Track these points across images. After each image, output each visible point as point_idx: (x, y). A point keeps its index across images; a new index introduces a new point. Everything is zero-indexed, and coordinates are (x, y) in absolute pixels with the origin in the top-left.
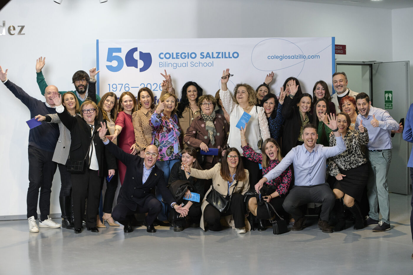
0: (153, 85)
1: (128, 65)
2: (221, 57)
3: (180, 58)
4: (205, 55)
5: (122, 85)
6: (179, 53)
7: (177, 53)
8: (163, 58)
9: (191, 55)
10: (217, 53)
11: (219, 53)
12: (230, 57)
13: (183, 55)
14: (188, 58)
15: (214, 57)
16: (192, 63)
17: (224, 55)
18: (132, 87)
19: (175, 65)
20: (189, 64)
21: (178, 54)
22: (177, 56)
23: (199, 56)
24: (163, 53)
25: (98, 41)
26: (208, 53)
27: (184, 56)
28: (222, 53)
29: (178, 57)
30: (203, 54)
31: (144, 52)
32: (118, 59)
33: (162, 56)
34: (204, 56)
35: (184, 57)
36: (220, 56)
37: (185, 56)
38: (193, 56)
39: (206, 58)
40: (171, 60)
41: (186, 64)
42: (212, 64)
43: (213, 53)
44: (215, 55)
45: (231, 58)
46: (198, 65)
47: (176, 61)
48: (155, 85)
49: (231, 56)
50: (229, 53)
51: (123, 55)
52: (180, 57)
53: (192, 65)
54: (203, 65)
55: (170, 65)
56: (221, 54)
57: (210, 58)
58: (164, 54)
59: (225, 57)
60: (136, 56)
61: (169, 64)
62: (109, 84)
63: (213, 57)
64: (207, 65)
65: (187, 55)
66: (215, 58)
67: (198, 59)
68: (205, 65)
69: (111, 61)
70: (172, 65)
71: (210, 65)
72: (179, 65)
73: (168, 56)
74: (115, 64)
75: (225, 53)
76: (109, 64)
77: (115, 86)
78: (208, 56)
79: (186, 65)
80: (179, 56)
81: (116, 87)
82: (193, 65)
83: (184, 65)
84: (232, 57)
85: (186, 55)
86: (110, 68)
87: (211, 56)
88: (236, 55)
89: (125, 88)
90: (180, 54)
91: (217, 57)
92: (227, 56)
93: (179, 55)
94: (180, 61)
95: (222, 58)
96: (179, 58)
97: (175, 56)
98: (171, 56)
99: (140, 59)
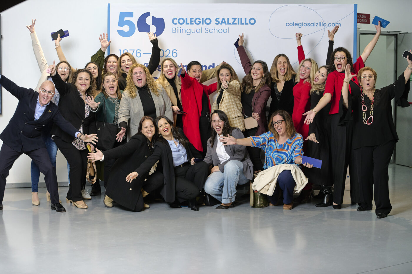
0: (166, 51)
1: (140, 30)
3: (194, 23)
4: (220, 20)
5: (133, 51)
6: (193, 19)
7: (191, 19)
8: (176, 24)
9: (206, 21)
11: (235, 19)
12: (246, 24)
13: (197, 20)
14: (203, 24)
15: (230, 23)
16: (206, 29)
17: (240, 22)
18: (143, 53)
19: (189, 31)
20: (204, 30)
21: (192, 20)
22: (191, 21)
23: (214, 22)
24: (176, 19)
25: (109, 5)
26: (223, 19)
27: (198, 22)
28: (239, 19)
29: (192, 23)
30: (218, 20)
31: (156, 17)
32: (130, 23)
33: (176, 21)
34: (219, 22)
35: (198, 23)
36: (236, 22)
37: (200, 22)
38: (208, 21)
39: (221, 24)
40: (184, 26)
41: (200, 30)
42: (228, 31)
43: (228, 19)
44: (231, 21)
45: (248, 24)
46: (213, 31)
47: (190, 26)
48: (168, 51)
49: (248, 22)
50: (246, 19)
51: (135, 20)
52: (194, 22)
53: (207, 32)
54: (218, 31)
55: (184, 30)
56: (237, 20)
57: (226, 24)
58: (178, 19)
59: (242, 24)
60: (149, 21)
61: (182, 30)
62: (119, 50)
63: (229, 24)
64: (223, 31)
65: (201, 20)
66: (230, 24)
68: (220, 31)
69: (122, 26)
70: (186, 31)
71: (225, 31)
73: (181, 21)
74: (126, 28)
75: (241, 19)
76: (120, 28)
78: (223, 22)
79: (201, 31)
80: (193, 21)
82: (208, 32)
83: (198, 31)
85: (200, 20)
86: (121, 33)
87: (227, 22)
88: (252, 21)
89: (136, 54)
91: (233, 23)
92: (243, 22)
93: (194, 20)
94: (194, 27)
95: (238, 24)
96: (193, 24)
97: (189, 22)
98: (185, 21)
99: (152, 24)
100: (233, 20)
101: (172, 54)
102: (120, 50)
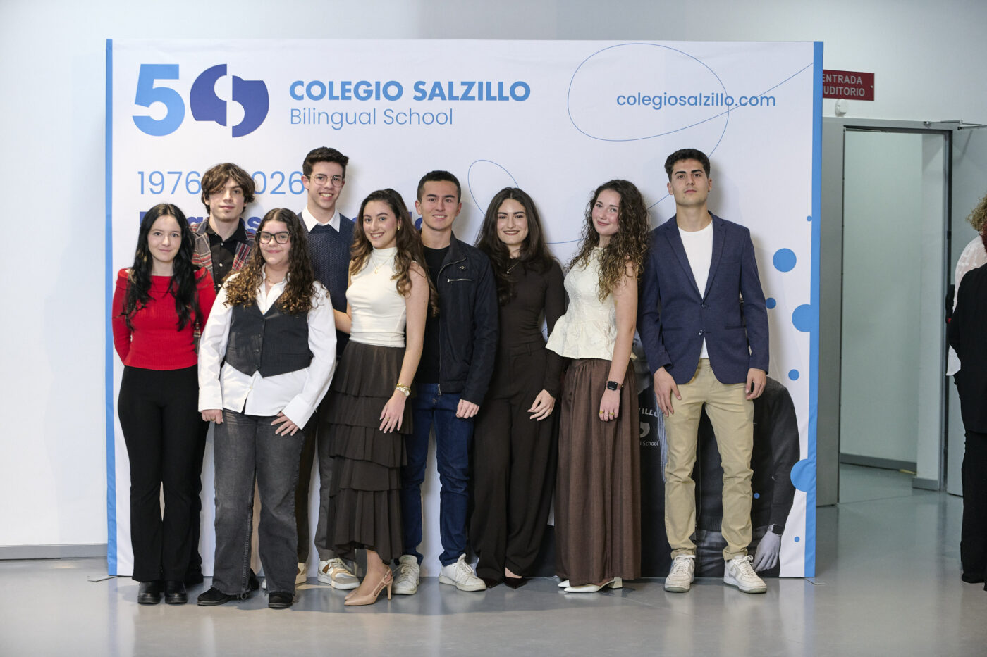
0: (272, 177)
1: (198, 116)
2: (477, 98)
3: (354, 97)
4: (428, 88)
5: (178, 175)
6: (349, 83)
7: (344, 84)
8: (301, 98)
9: (388, 90)
10: (463, 84)
11: (470, 85)
12: (502, 98)
13: (363, 88)
14: (378, 98)
15: (455, 95)
16: (389, 113)
17: (485, 92)
19: (337, 118)
20: (380, 117)
21: (347, 87)
22: (344, 90)
23: (409, 92)
24: (301, 83)
25: (109, 44)
26: (437, 85)
27: (365, 91)
28: (481, 84)
29: (347, 94)
30: (421, 87)
31: (245, 78)
32: (169, 97)
33: (300, 91)
34: (424, 93)
35: (365, 95)
36: (474, 92)
37: (369, 93)
38: (393, 91)
39: (431, 98)
40: (325, 105)
41: (369, 115)
42: (449, 118)
43: (451, 84)
44: (459, 91)
45: (507, 99)
46: (408, 118)
47: (341, 105)
48: (278, 178)
49: (506, 93)
50: (501, 84)
51: (183, 87)
52: (352, 94)
53: (389, 120)
54: (421, 119)
55: (323, 117)
56: (475, 88)
57: (444, 98)
58: (306, 84)
59: (489, 98)
60: (223, 89)
61: (319, 114)
62: (139, 173)
63: (452, 97)
64: (435, 118)
65: (373, 88)
66: (457, 98)
67: (408, 101)
68: (428, 118)
69: (147, 104)
70: (330, 118)
71: (442, 118)
72: (351, 119)
73: (316, 91)
74: (158, 111)
75: (489, 84)
76: (142, 111)
77: (157, 179)
78: (437, 92)
79: (372, 117)
80: (349, 91)
81: (163, 182)
82: (392, 120)
83: (365, 118)
84: (511, 98)
85: (370, 88)
86: (144, 124)
87: (447, 94)
88: (520, 91)
89: (187, 184)
90: (354, 84)
91: (465, 97)
92: (495, 92)
93: (352, 87)
94: (353, 106)
95: (480, 98)
96: (349, 98)
97: (337, 92)
98: (327, 91)
99: (233, 99)
100: (466, 87)
101: (291, 184)
102: (142, 173)
